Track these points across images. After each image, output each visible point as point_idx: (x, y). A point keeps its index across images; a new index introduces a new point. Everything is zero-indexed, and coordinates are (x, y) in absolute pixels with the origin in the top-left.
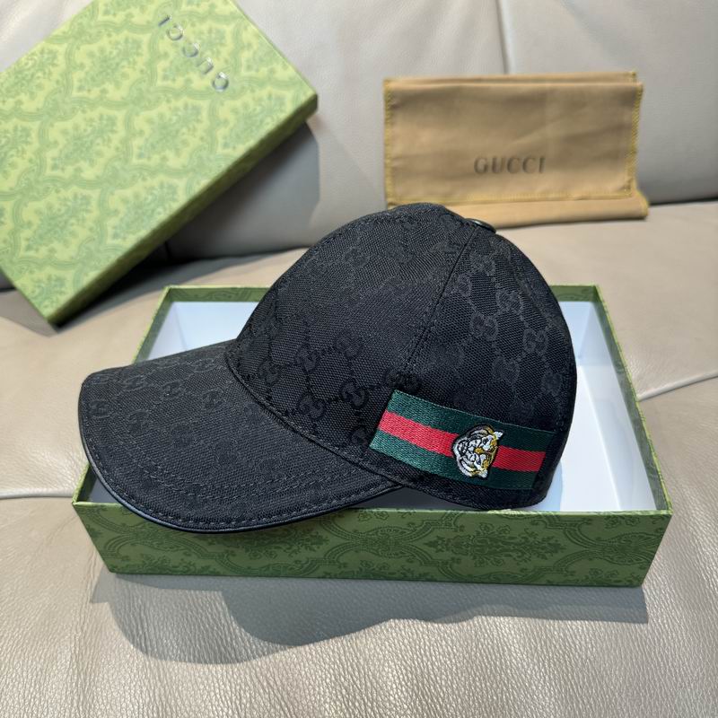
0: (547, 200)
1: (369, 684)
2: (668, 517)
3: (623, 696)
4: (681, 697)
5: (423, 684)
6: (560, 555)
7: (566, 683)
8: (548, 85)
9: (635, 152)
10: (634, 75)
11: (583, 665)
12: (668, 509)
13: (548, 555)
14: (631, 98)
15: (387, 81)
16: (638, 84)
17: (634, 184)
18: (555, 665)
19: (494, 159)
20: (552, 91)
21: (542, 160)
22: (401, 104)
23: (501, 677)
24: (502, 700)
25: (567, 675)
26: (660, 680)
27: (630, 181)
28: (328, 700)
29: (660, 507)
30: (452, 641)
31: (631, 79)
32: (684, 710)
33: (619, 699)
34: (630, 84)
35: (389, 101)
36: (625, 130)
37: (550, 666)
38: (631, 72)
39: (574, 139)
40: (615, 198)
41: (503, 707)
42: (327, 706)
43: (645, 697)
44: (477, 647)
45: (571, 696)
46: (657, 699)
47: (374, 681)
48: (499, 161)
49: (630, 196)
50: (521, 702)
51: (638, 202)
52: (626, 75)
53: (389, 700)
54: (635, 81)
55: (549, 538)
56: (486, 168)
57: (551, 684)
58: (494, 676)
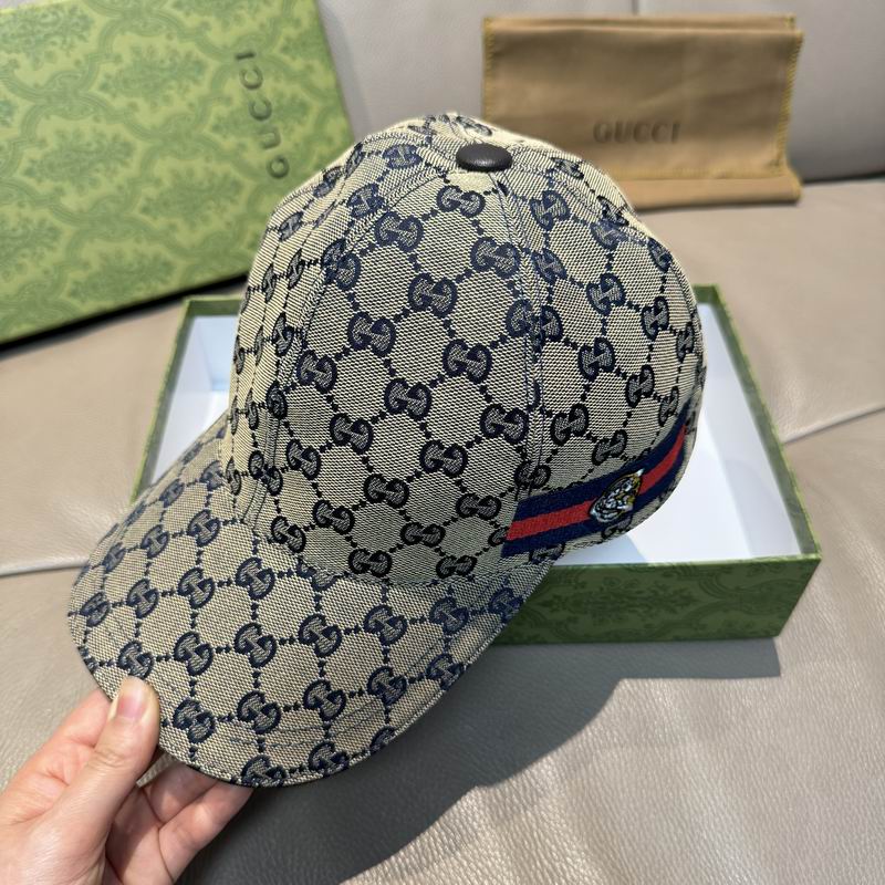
0: (681, 177)
1: (527, 785)
2: (817, 562)
3: (812, 786)
4: (874, 785)
5: (589, 783)
6: (692, 608)
7: (748, 776)
8: (688, 31)
9: (786, 118)
10: (792, 20)
11: (767, 754)
12: (816, 552)
13: (678, 609)
14: (787, 50)
15: (487, 20)
16: (798, 32)
17: (784, 160)
18: (735, 754)
19: (619, 125)
20: (693, 39)
21: (676, 127)
22: (506, 51)
23: (675, 770)
24: (679, 798)
25: (750, 767)
26: (850, 767)
27: (779, 156)
28: (482, 806)
29: (806, 550)
30: (617, 730)
31: (787, 24)
32: (878, 799)
33: (807, 791)
34: (786, 31)
35: (491, 47)
36: (778, 90)
37: (729, 757)
38: (789, 15)
39: (716, 102)
40: (762, 177)
41: (680, 804)
42: (482, 813)
43: (835, 787)
44: (647, 737)
45: (755, 791)
46: (849, 787)
47: (532, 781)
48: (624, 126)
49: (780, 175)
50: (700, 798)
51: (788, 182)
52: (783, 19)
53: (552, 803)
54: (792, 27)
55: (682, 591)
56: (608, 136)
57: (732, 778)
58: (669, 770)
